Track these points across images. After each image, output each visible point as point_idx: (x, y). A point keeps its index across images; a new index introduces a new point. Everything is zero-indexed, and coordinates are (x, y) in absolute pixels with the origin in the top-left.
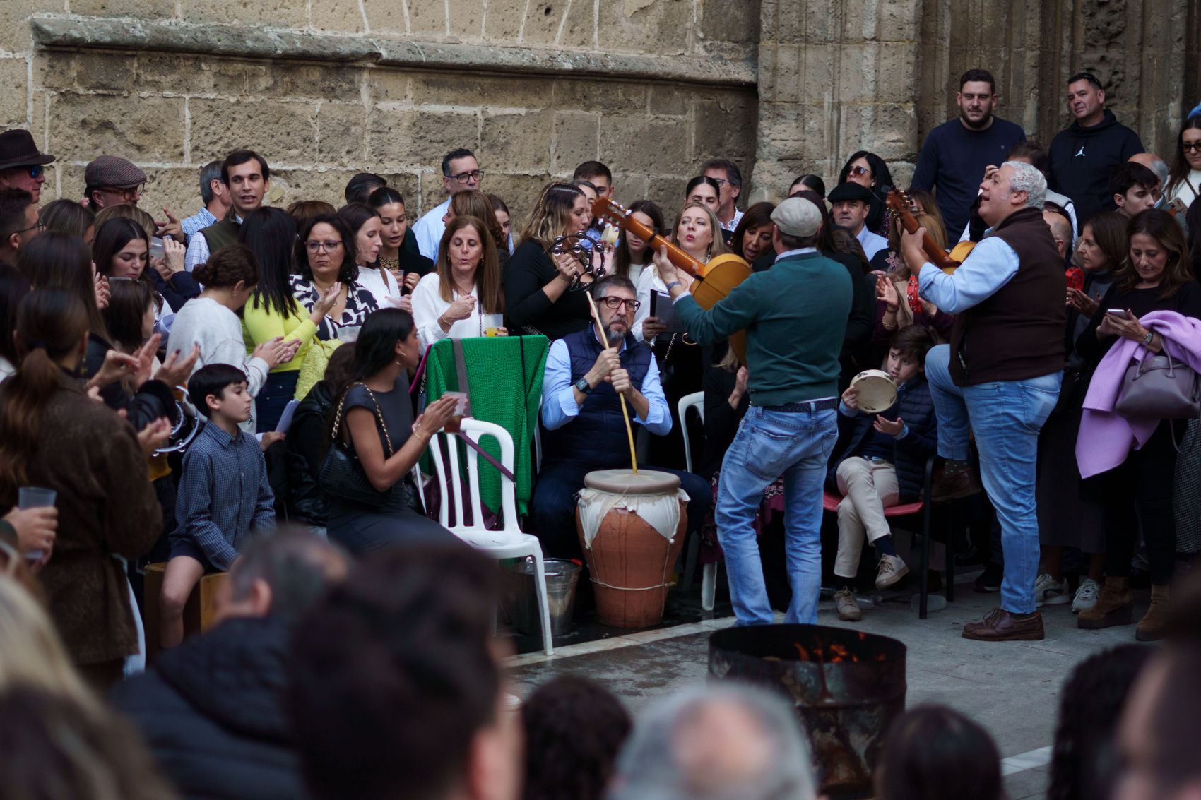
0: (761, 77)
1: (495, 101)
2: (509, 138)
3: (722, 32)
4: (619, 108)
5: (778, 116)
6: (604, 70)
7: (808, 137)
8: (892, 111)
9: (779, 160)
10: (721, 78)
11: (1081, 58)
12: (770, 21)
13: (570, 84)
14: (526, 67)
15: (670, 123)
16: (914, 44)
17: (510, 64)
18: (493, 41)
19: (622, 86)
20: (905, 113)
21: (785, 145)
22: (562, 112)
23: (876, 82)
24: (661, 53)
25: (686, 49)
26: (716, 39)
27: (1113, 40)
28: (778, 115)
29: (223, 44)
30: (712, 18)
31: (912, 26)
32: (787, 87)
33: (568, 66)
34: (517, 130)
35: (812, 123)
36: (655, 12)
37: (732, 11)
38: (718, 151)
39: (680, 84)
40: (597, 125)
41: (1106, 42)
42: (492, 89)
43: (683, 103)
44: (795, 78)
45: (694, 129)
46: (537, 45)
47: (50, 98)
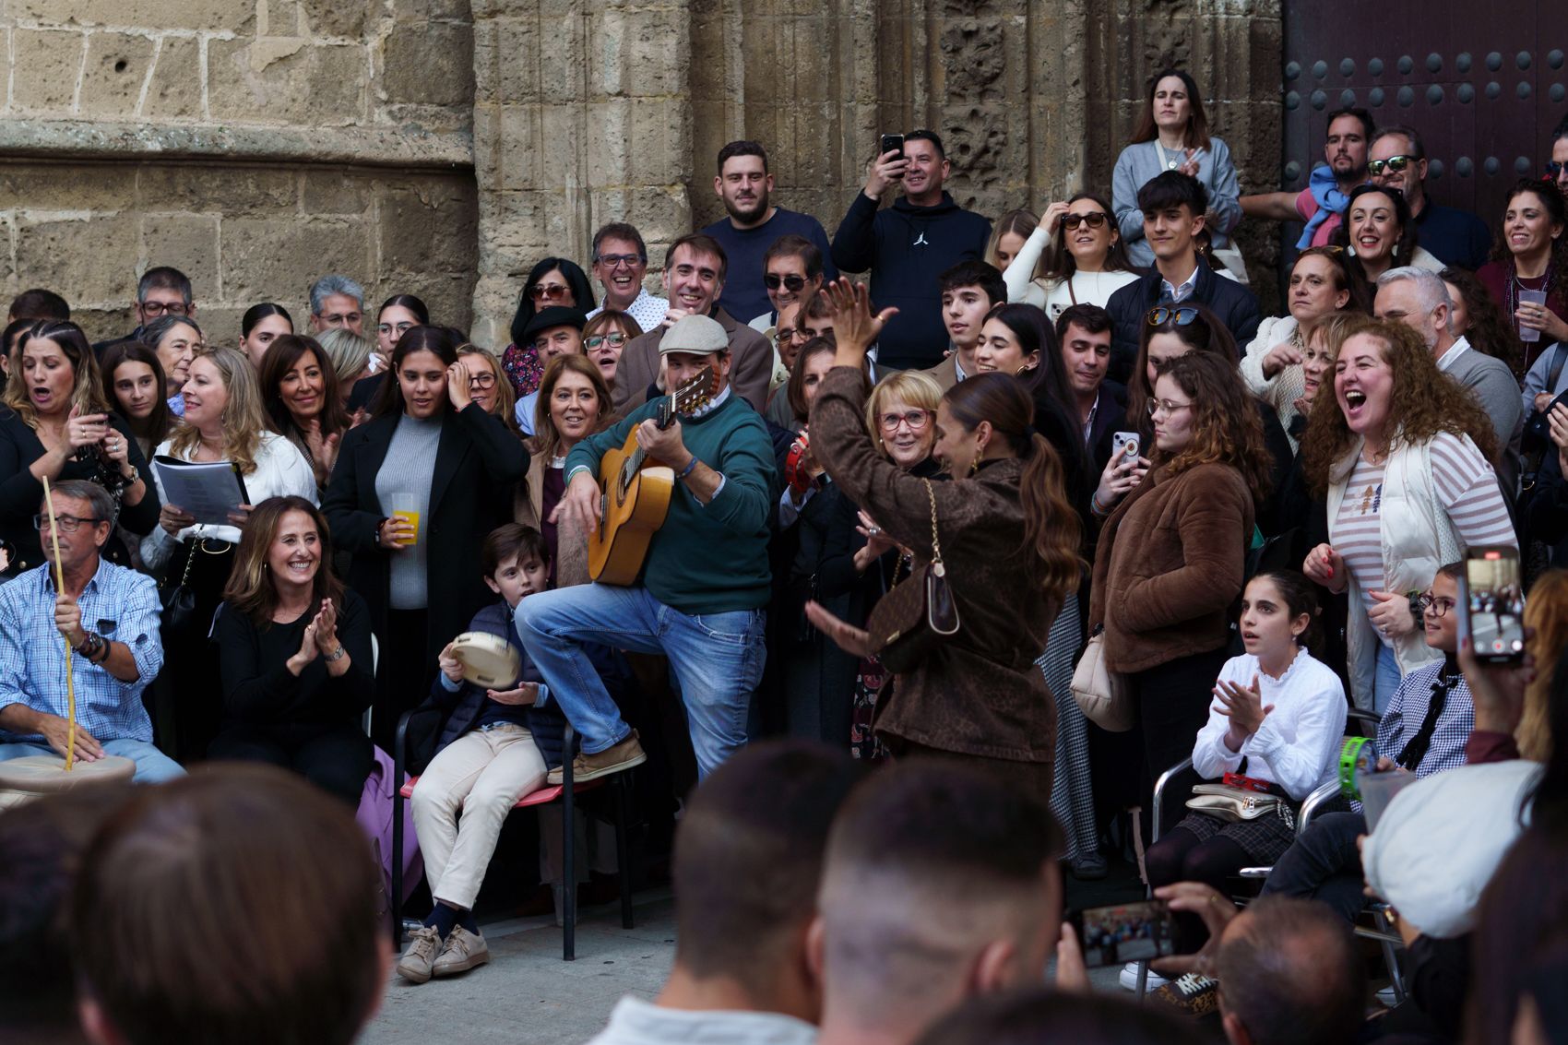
0: (479, 155)
1: (38, 201)
2: (64, 256)
3: (418, 91)
4: (251, 207)
5: (505, 211)
6: (216, 150)
7: (552, 240)
8: (653, 198)
9: (510, 275)
10: (415, 158)
11: (943, 114)
12: (486, 73)
13: (165, 172)
14: (82, 150)
15: (338, 226)
16: (679, 99)
17: (52, 146)
18: (29, 112)
19: (254, 174)
20: (672, 200)
21: (518, 254)
22: (154, 214)
23: (628, 157)
24: (317, 124)
25: (359, 116)
26: (410, 101)
27: (988, 86)
28: (506, 209)
30: (401, 70)
31: (675, 74)
32: (516, 168)
33: (154, 146)
34: (80, 244)
35: (556, 219)
36: (304, 62)
37: (433, 58)
38: (421, 265)
39: (350, 168)
40: (215, 232)
41: (978, 89)
42: (32, 183)
43: (359, 197)
44: (529, 153)
45: (378, 233)
46: (104, 117)
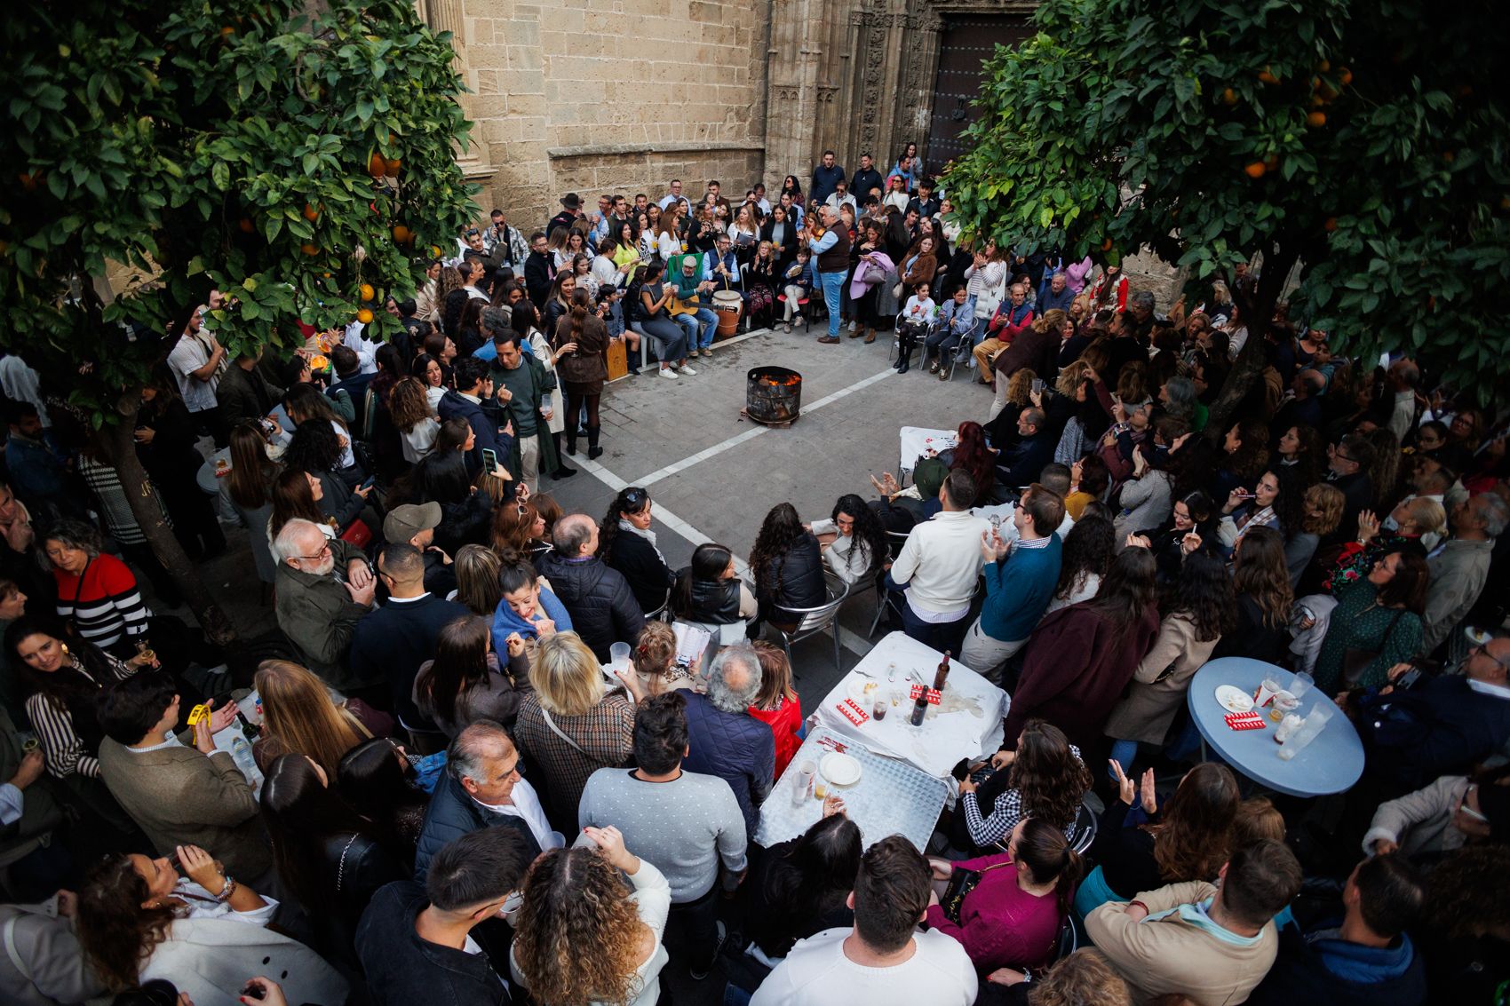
0: (766, 147)
1: (687, 160)
2: (691, 171)
3: (755, 133)
4: (724, 161)
6: (719, 148)
7: (780, 166)
8: (805, 161)
9: (771, 173)
11: (860, 144)
12: (769, 130)
13: (710, 153)
15: (739, 162)
16: (812, 141)
17: (691, 149)
18: (686, 142)
19: (725, 152)
21: (773, 168)
22: (707, 163)
23: (800, 152)
24: (736, 141)
25: (744, 139)
26: (753, 136)
28: (771, 159)
29: (605, 152)
30: (752, 129)
31: (811, 135)
33: (708, 148)
34: (694, 168)
36: (735, 128)
37: (759, 126)
38: (753, 170)
39: (742, 150)
40: (717, 165)
41: (868, 139)
42: (686, 157)
43: (743, 156)
44: (776, 148)
45: (746, 163)
46: (699, 142)
47: (555, 173)
